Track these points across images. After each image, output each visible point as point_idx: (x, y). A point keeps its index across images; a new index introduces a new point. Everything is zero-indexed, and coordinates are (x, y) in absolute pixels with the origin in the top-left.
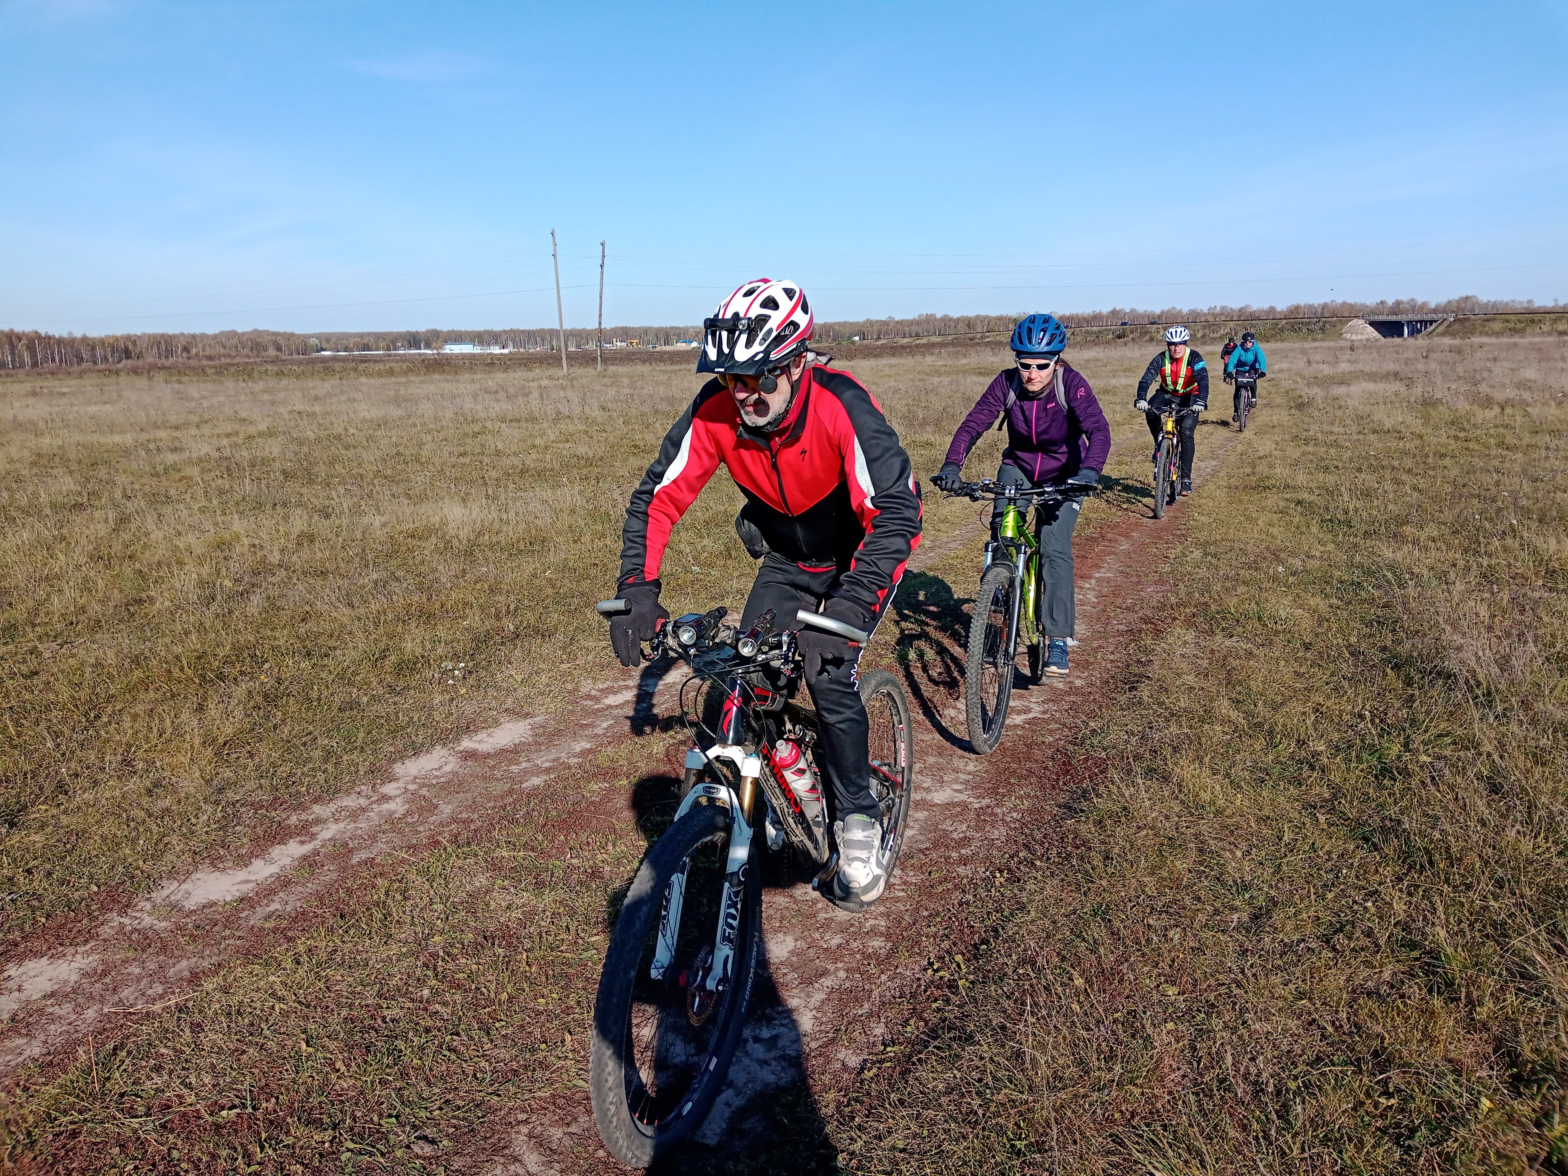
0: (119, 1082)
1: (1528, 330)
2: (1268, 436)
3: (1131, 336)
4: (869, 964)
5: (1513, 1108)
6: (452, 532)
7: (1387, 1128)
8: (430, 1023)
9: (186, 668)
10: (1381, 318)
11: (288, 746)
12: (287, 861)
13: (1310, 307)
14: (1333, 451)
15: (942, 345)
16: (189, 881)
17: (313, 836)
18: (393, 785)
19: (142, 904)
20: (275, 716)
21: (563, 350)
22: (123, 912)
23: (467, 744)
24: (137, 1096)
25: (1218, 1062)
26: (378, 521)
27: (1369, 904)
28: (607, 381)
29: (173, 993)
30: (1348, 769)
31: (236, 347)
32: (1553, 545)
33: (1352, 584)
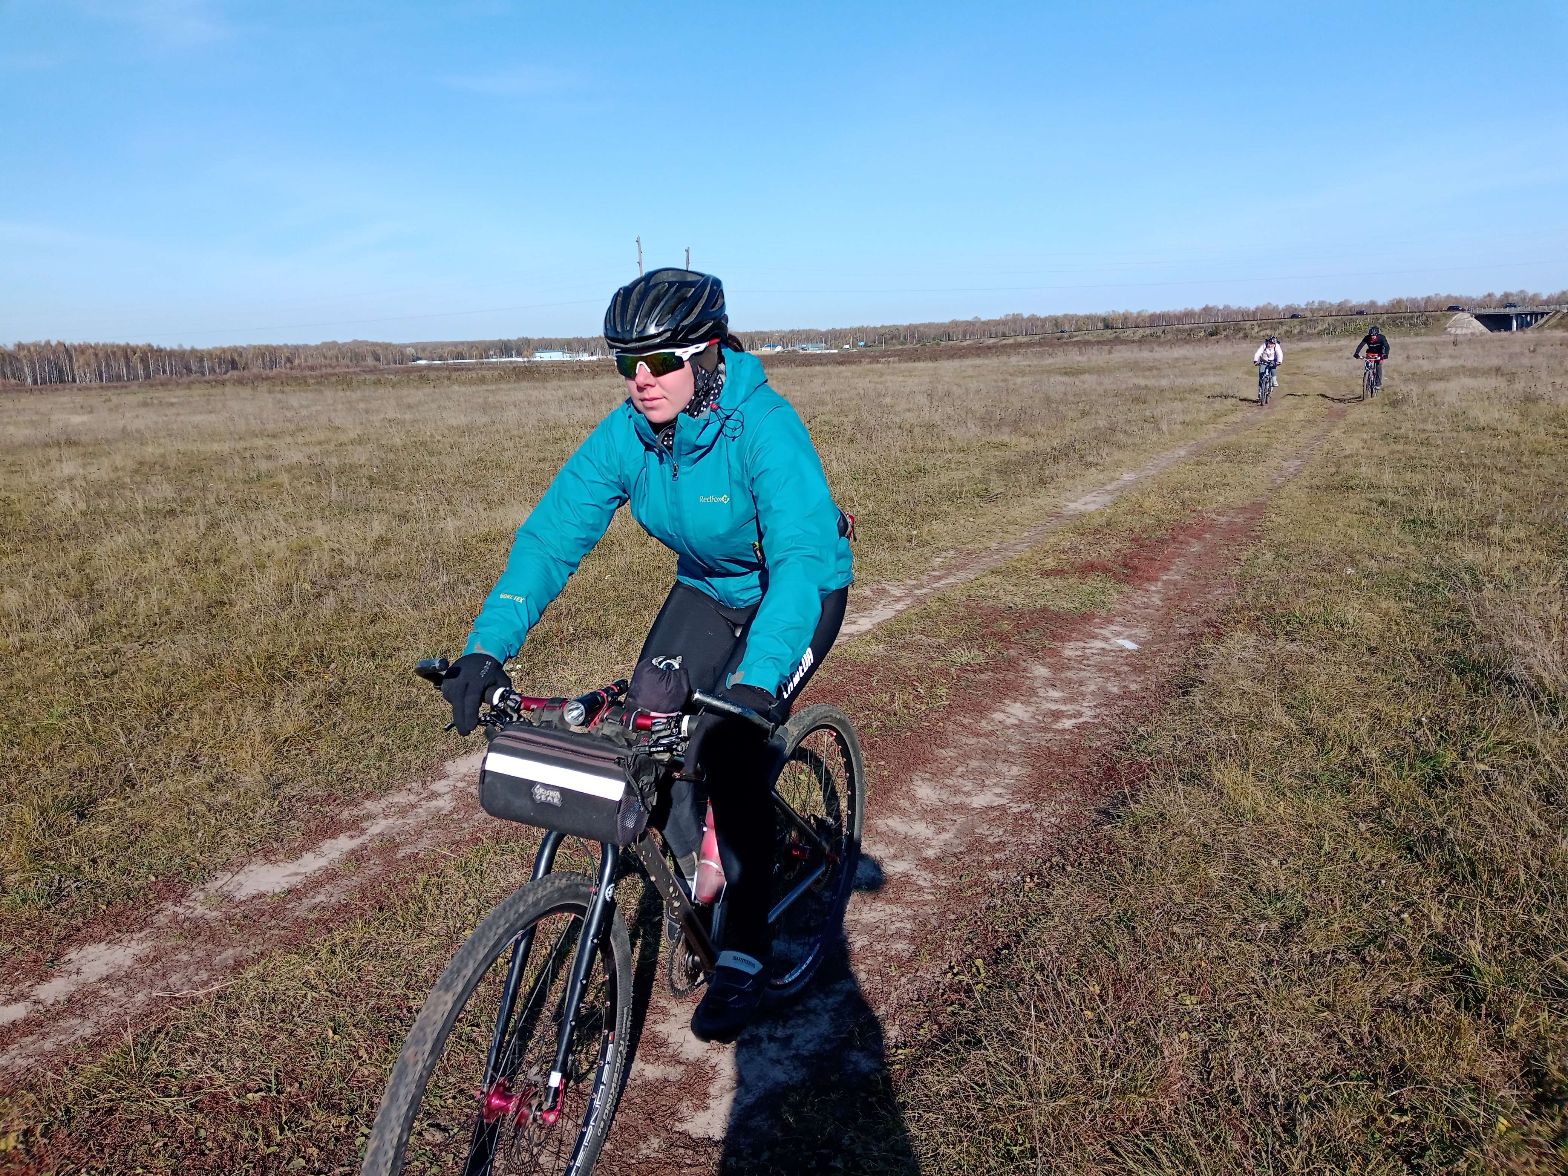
0: (156, 1063)
2: (1357, 435)
3: (1224, 333)
4: (890, 967)
5: (1530, 1128)
7: (1398, 1146)
9: (256, 669)
10: (1488, 311)
11: (345, 744)
12: (336, 855)
13: (1413, 301)
14: (1423, 450)
15: (1029, 345)
16: (242, 872)
17: (363, 831)
18: (443, 782)
19: (196, 894)
20: (336, 714)
22: (177, 902)
24: (171, 1076)
25: (1228, 1074)
26: (452, 526)
27: (1405, 916)
29: (216, 980)
30: (1400, 777)
31: (337, 357)
33: (1430, 587)
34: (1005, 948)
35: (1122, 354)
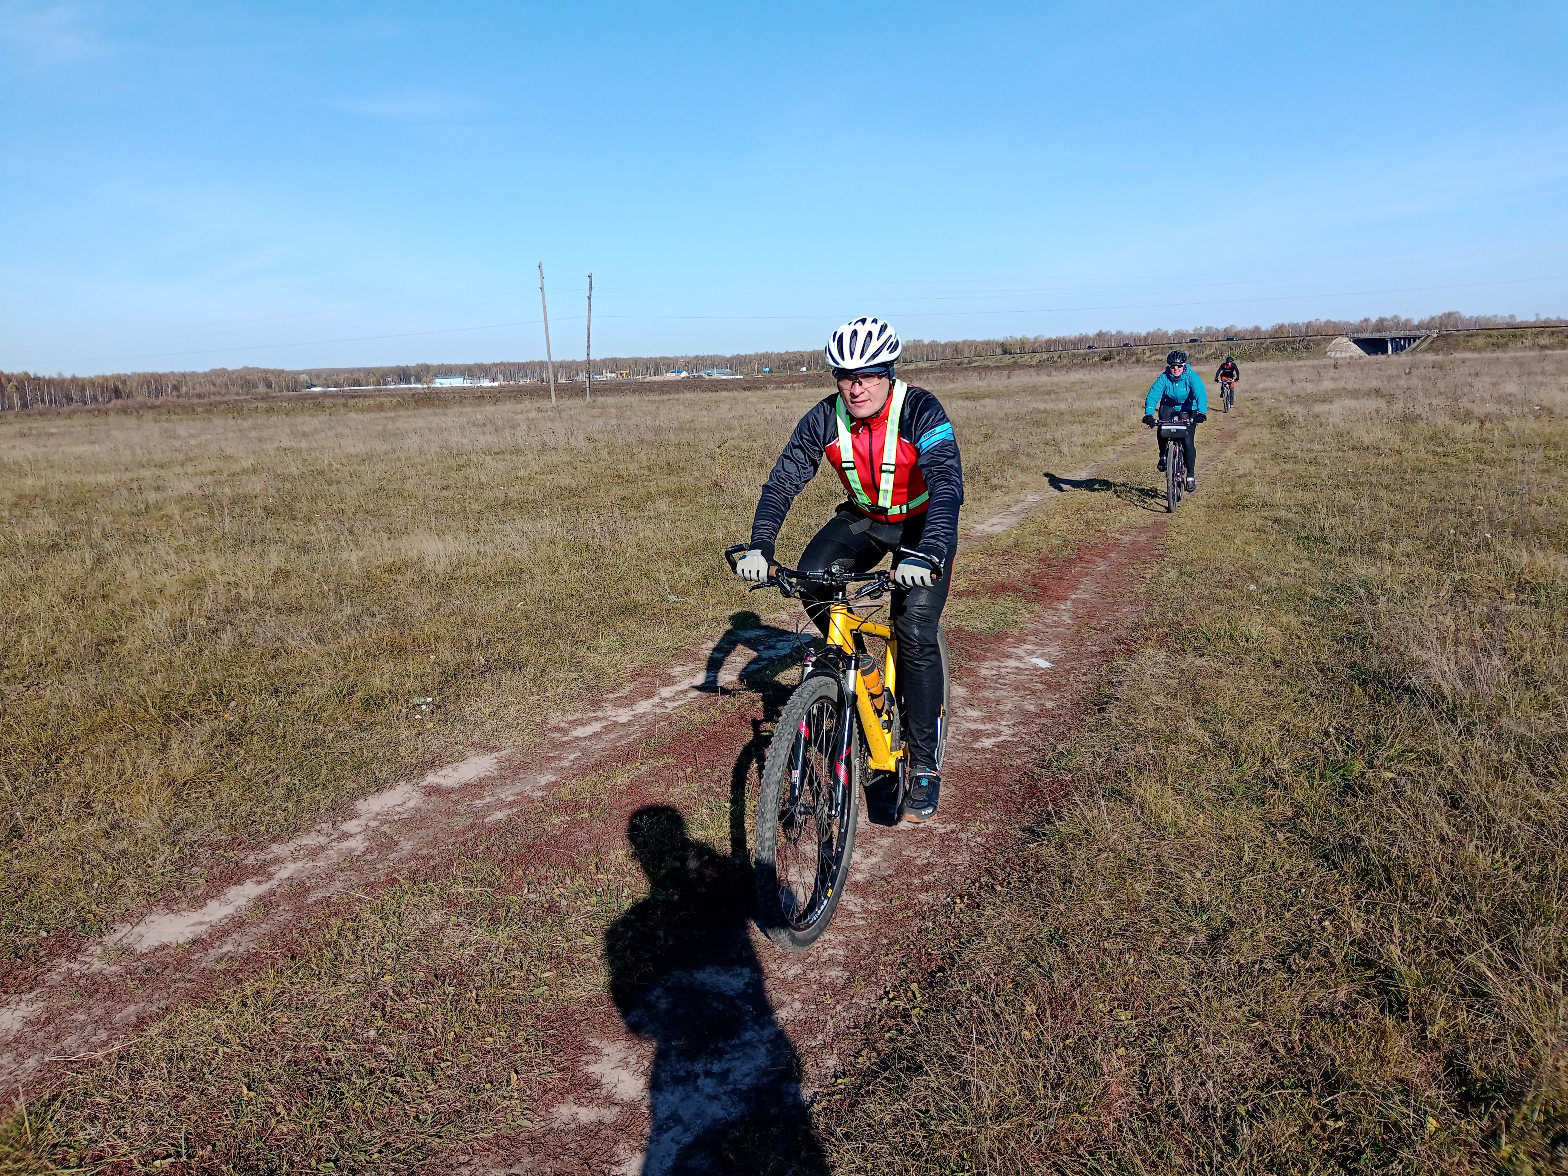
0: (52, 1133)
1: (1510, 344)
2: (1248, 455)
3: (1118, 358)
4: (825, 995)
5: (1459, 1128)
6: (429, 566)
7: (1334, 1151)
8: (374, 1064)
9: (151, 709)
10: (1365, 336)
11: (248, 785)
12: (242, 902)
13: (1295, 326)
14: (1312, 469)
15: (930, 370)
16: (142, 923)
17: (270, 876)
18: (355, 822)
19: (93, 948)
20: (238, 755)
21: (552, 382)
22: (72, 958)
23: (431, 779)
24: (70, 1146)
25: (1167, 1087)
26: (354, 556)
27: (1326, 923)
28: (596, 412)
29: (116, 1039)
30: (1311, 786)
31: (227, 385)
32: (1525, 558)
33: (1326, 601)
34: (939, 971)
35: (1020, 379)
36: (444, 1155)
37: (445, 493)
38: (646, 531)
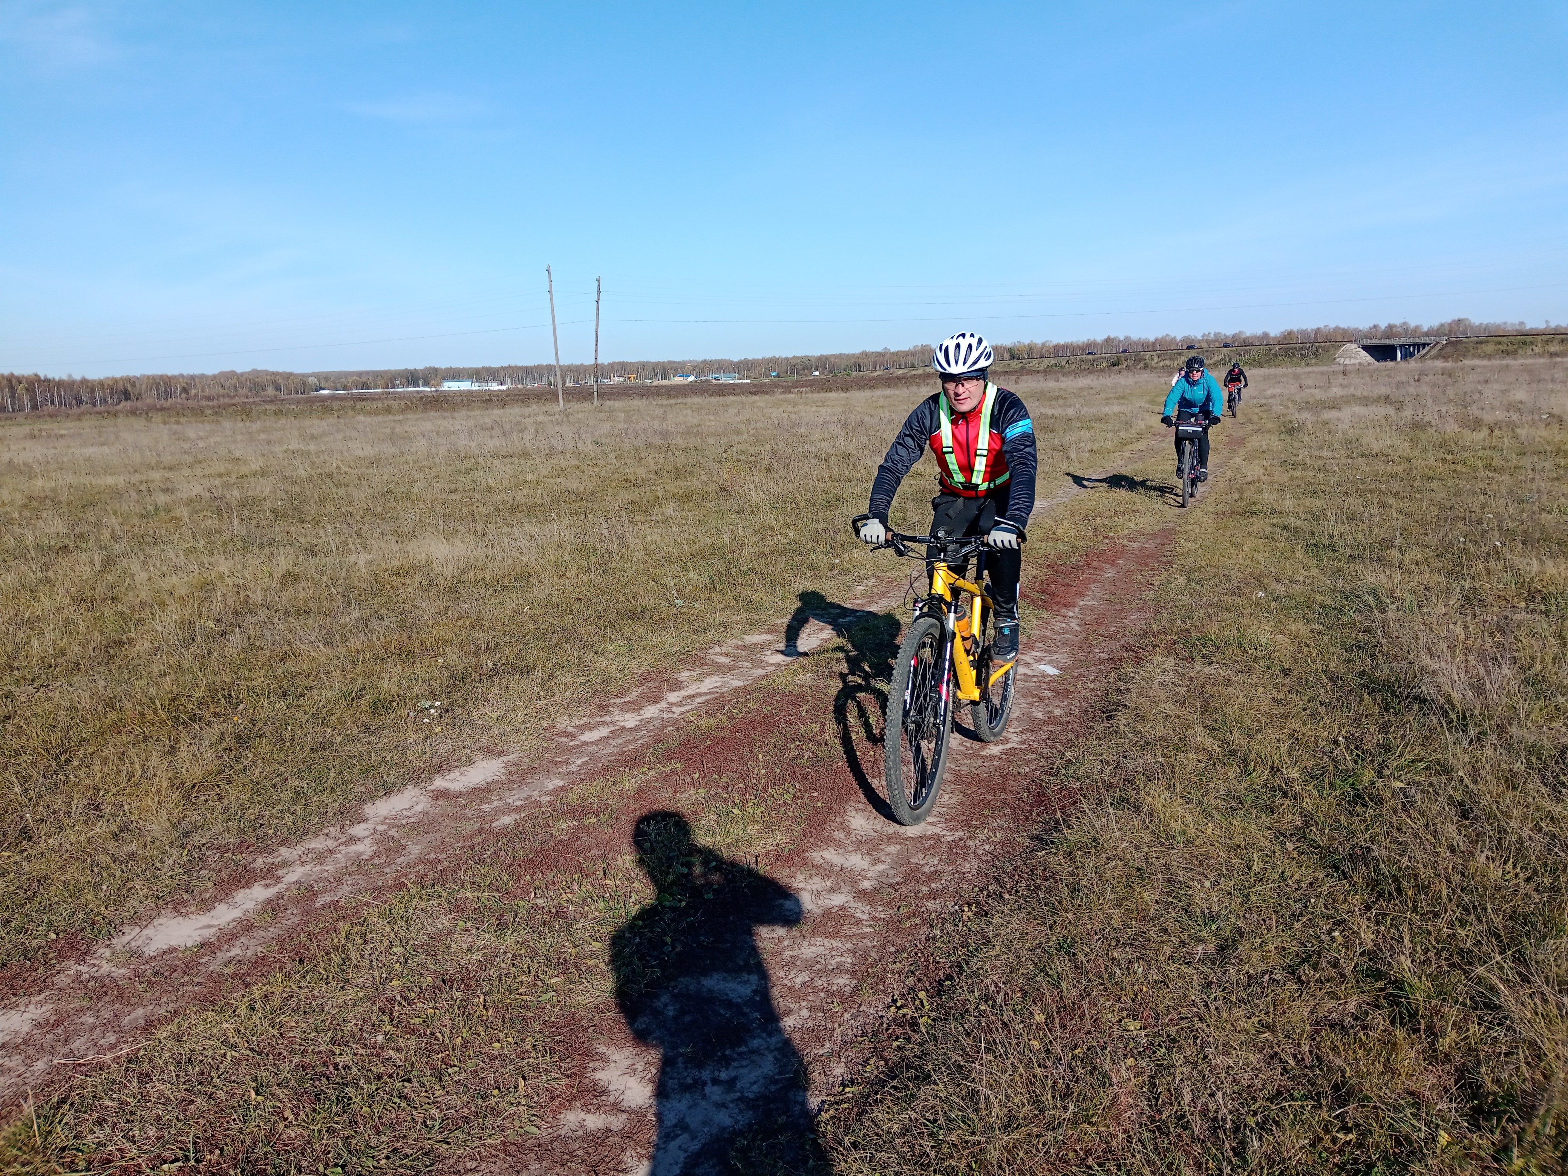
0: (61, 1136)
1: (1520, 351)
2: (1257, 462)
3: (1126, 364)
4: (833, 1002)
5: (1471, 1141)
6: (437, 569)
7: (1344, 1164)
8: (382, 1069)
9: (160, 711)
10: (1374, 342)
11: (257, 788)
12: (250, 905)
13: (1304, 333)
14: (1321, 476)
16: (151, 926)
17: (278, 880)
18: (363, 826)
19: (101, 951)
20: (247, 758)
21: (560, 386)
22: (81, 960)
23: (439, 783)
24: (78, 1150)
25: (1176, 1099)
26: (362, 559)
27: (1336, 934)
28: (603, 416)
29: (125, 1042)
30: (1321, 796)
31: (235, 387)
32: (1535, 566)
33: (1335, 609)
34: (947, 979)
35: (1028, 384)
36: (451, 1161)
37: (453, 497)
38: (653, 536)
